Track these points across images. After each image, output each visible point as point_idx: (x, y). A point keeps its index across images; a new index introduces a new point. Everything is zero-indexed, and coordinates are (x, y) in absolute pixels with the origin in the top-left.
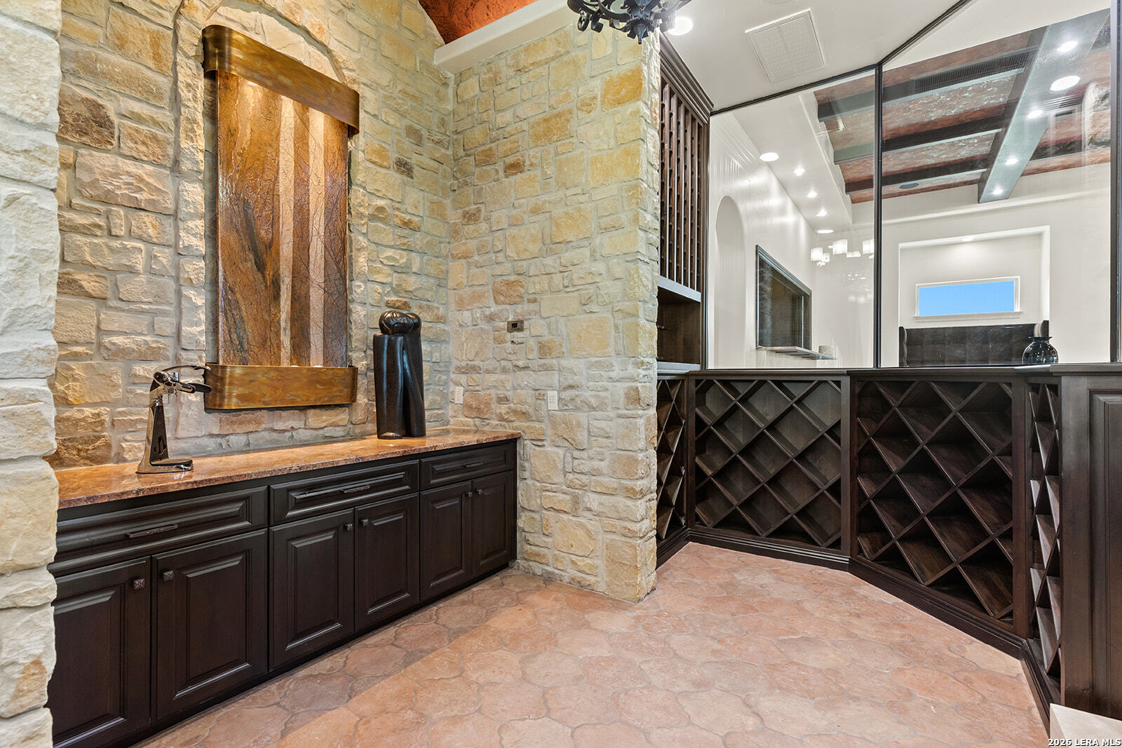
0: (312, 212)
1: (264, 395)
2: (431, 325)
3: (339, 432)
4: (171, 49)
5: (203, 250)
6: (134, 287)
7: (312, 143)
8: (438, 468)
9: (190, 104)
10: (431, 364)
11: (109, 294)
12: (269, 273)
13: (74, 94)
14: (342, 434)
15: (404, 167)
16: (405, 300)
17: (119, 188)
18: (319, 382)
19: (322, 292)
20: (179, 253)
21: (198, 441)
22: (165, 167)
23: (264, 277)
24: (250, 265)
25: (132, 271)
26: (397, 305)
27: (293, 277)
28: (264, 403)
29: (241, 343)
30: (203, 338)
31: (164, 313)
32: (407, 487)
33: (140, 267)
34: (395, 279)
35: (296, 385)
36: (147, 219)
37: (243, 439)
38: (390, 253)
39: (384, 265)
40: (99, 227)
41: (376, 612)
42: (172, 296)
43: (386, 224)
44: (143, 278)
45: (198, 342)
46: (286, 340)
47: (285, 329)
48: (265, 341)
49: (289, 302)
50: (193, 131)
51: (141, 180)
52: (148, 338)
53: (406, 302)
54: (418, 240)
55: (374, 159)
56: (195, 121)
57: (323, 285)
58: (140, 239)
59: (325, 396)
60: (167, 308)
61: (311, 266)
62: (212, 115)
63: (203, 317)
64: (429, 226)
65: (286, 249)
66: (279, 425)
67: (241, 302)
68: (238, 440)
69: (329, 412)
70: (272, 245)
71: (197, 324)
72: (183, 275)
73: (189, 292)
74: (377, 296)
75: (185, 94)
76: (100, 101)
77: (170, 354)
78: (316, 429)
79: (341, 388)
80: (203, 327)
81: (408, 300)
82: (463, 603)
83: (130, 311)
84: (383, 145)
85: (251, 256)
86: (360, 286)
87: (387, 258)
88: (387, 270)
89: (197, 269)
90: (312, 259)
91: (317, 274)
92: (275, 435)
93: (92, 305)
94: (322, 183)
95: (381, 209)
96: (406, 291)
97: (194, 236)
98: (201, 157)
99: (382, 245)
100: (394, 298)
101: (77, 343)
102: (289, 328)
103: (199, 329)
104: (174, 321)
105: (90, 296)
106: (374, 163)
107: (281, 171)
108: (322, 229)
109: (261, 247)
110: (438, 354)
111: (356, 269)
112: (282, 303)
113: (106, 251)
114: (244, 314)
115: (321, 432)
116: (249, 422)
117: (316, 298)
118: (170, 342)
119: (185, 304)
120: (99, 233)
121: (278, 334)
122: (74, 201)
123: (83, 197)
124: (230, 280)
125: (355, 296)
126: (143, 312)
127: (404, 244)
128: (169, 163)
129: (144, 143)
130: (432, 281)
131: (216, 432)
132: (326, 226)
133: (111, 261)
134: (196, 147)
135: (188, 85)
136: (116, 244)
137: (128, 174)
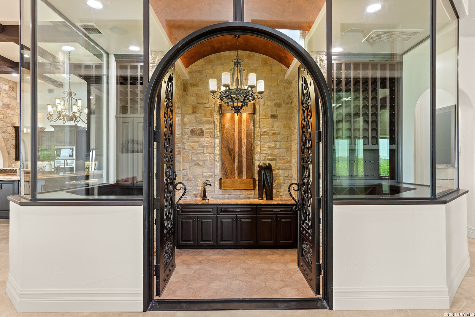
0: (243, 139)
1: (229, 186)
2: (284, 164)
3: (252, 196)
4: (213, 111)
5: (219, 153)
6: (208, 163)
7: (243, 121)
8: (263, 209)
9: (216, 122)
10: (284, 177)
11: (204, 165)
12: (232, 156)
13: (199, 128)
14: (253, 197)
15: (274, 116)
16: (274, 157)
17: (205, 144)
18: (242, 183)
19: (246, 159)
20: (215, 155)
21: (218, 195)
22: (213, 137)
23: (231, 157)
24: (228, 155)
25: (207, 160)
26: (271, 159)
27: (238, 156)
28: (230, 188)
29: (226, 174)
30: (219, 173)
31: (212, 168)
32: (252, 213)
33: (208, 159)
34: (270, 151)
35: (237, 184)
36: (209, 149)
37: (228, 196)
38: (268, 144)
39: (266, 148)
40: (202, 152)
41: (242, 243)
42: (214, 164)
43: (267, 135)
44: (209, 161)
45: (218, 174)
46: (236, 172)
47: (236, 170)
48: (232, 173)
49: (237, 163)
50: (217, 128)
51: (208, 141)
52: (210, 173)
53: (274, 158)
54: (279, 137)
55: (263, 118)
56: (218, 126)
57: (246, 157)
58: (208, 153)
59: (244, 187)
60: (213, 167)
61: (243, 153)
62: (221, 122)
63: (219, 168)
64: (283, 132)
65: (236, 150)
66: (236, 194)
67: (226, 164)
68: (227, 196)
69: (248, 191)
70: (233, 149)
71: (218, 170)
72: (215, 160)
73: (216, 163)
74: (264, 158)
75: (216, 120)
76: (202, 128)
77: (213, 176)
78: (246, 195)
79: (249, 185)
80: (219, 170)
81: (275, 157)
82: (271, 251)
83: (207, 168)
84: (266, 112)
85: (228, 153)
86: (257, 156)
87: (268, 146)
88: (267, 149)
89: (218, 158)
90: (243, 151)
91: (244, 155)
92: (235, 196)
93: (201, 167)
94: (246, 130)
95: (265, 132)
96: (274, 155)
97: (217, 151)
98: (218, 133)
99: (266, 142)
100: (270, 157)
101: (199, 175)
102: (237, 169)
103: (218, 171)
104: (214, 169)
105: (201, 166)
106: (263, 119)
107: (235, 131)
108: (246, 143)
109: (231, 151)
110: (287, 174)
111: (256, 151)
112: (236, 163)
113: (203, 157)
114: (227, 167)
115: (247, 196)
116: (229, 192)
117: (244, 161)
118: (213, 174)
119: (216, 166)
120: (202, 153)
121: (235, 171)
122: (199, 148)
123: (200, 147)
124: (224, 159)
125: (256, 159)
126: (209, 168)
127: (273, 140)
128: (213, 136)
129: (209, 133)
130: (284, 150)
131: (221, 194)
132: (247, 141)
133: (204, 159)
134: (217, 132)
135: (216, 118)
136: (205, 155)
137: (206, 141)
